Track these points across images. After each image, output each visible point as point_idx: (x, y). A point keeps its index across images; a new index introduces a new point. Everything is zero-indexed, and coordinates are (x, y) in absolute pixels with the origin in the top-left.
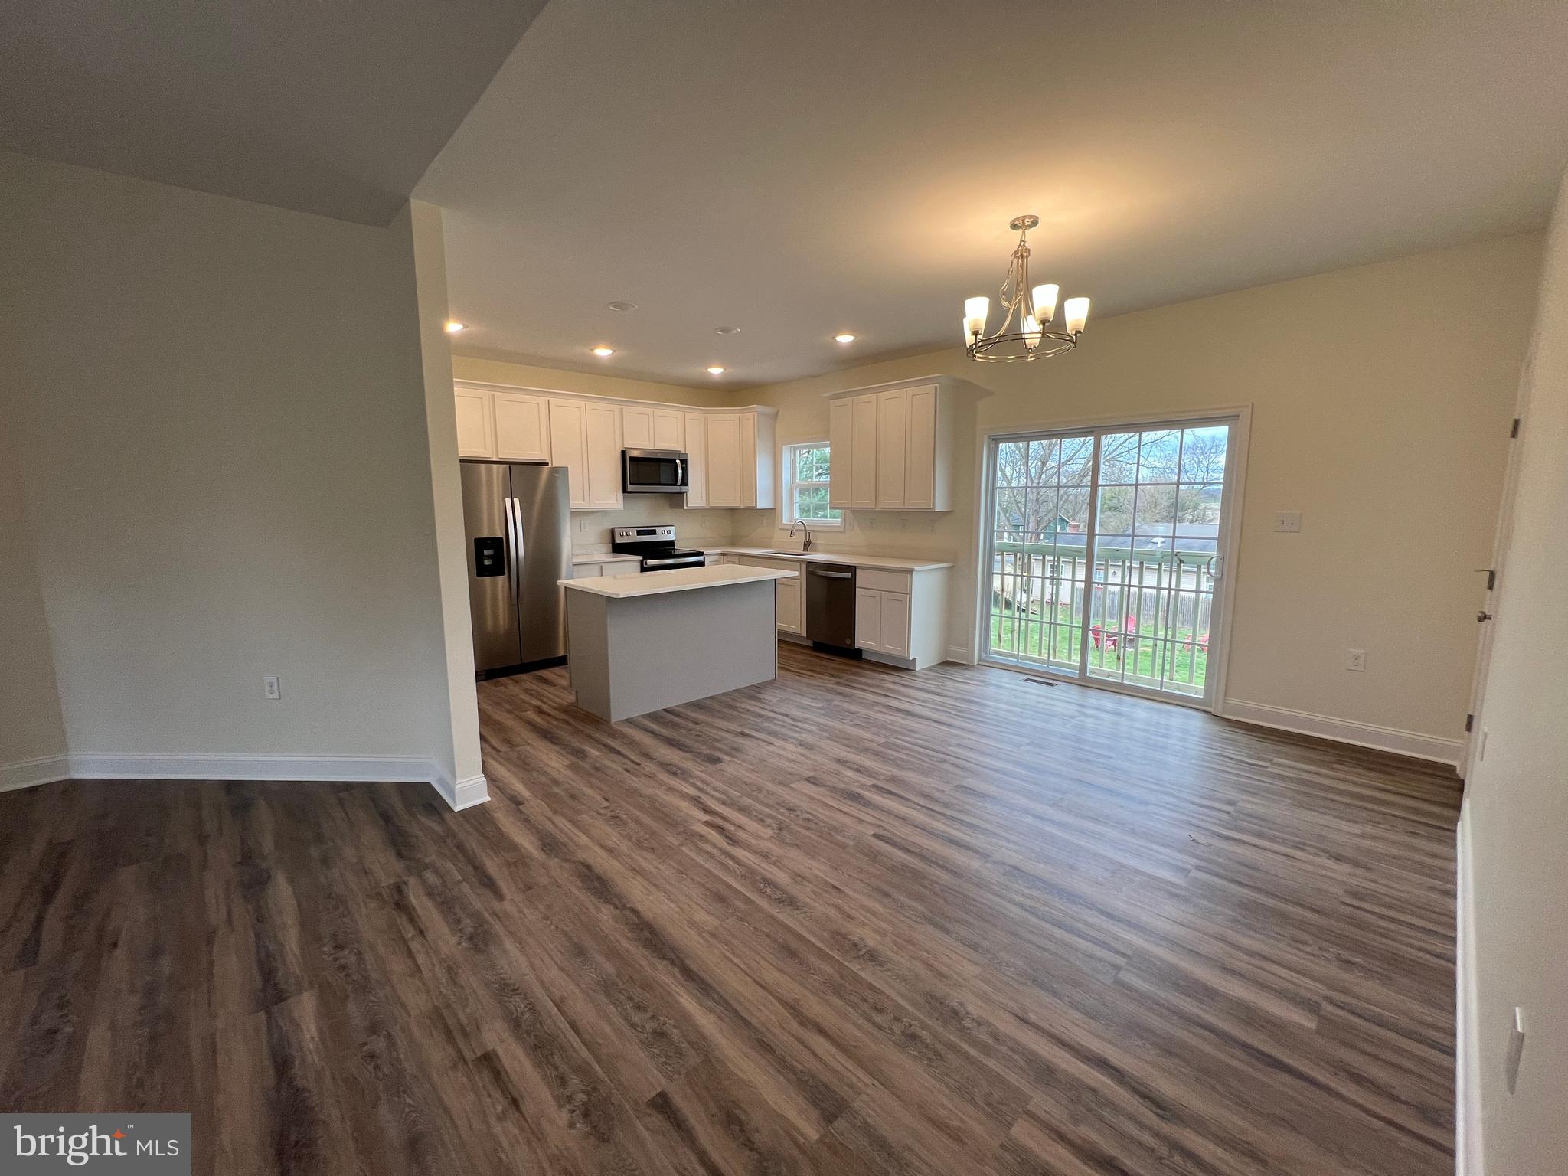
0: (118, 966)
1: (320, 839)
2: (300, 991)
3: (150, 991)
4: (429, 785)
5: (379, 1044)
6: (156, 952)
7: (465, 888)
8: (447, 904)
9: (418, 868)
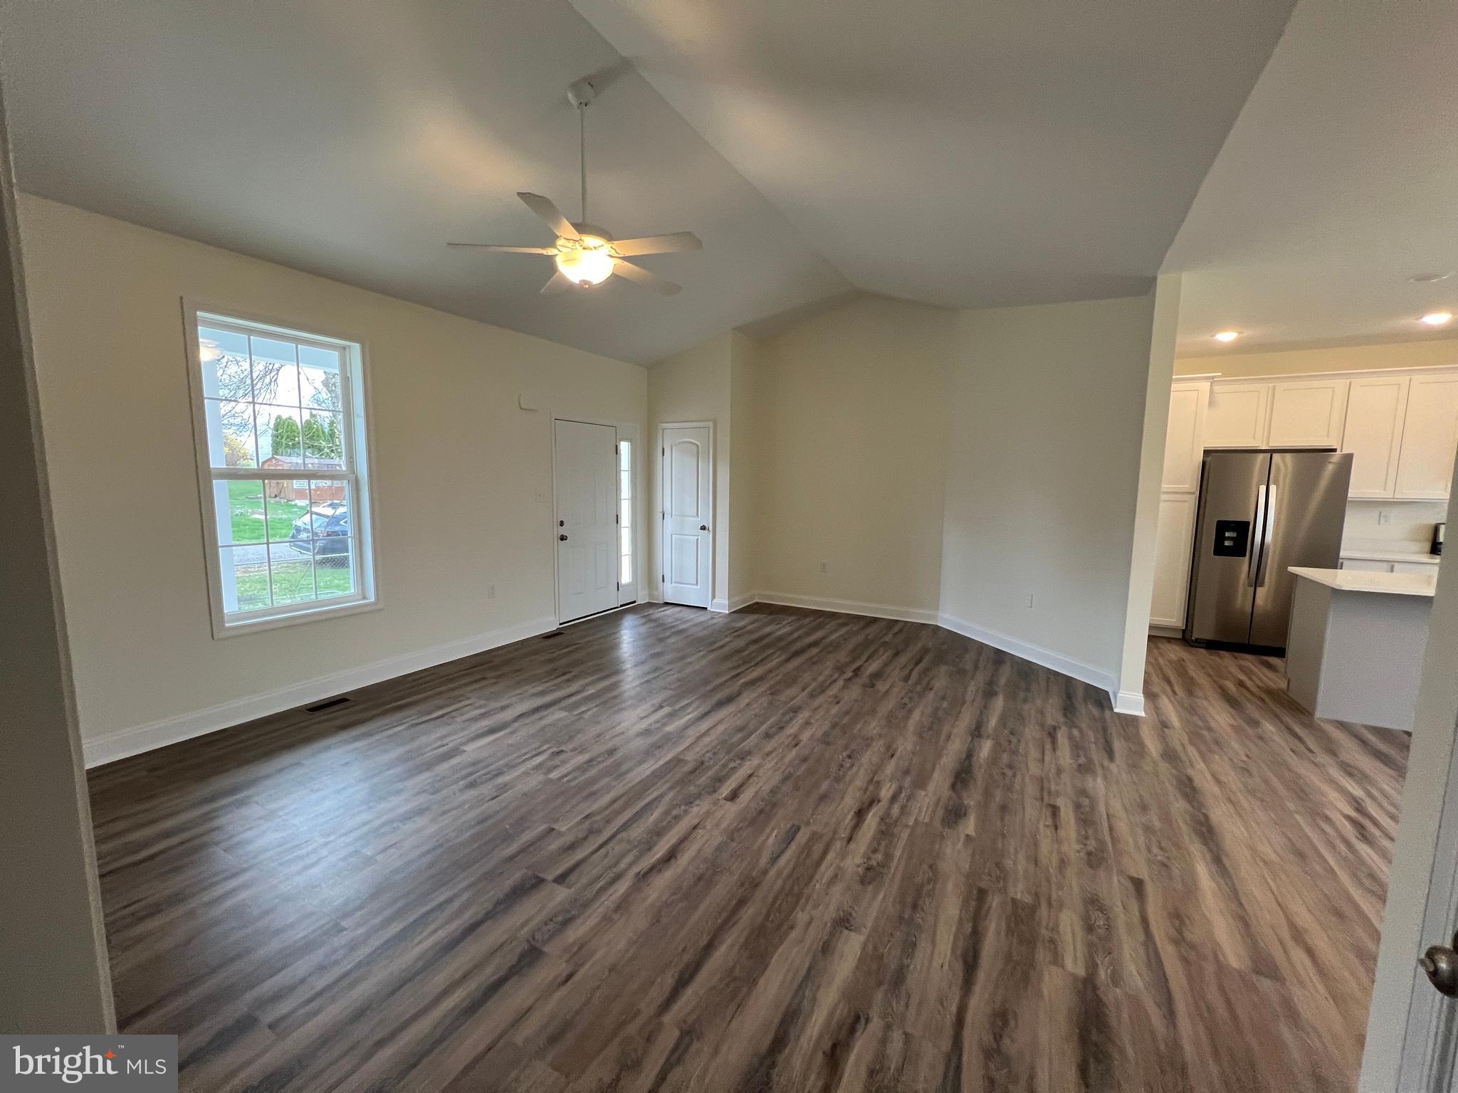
0: (931, 696)
1: (1028, 690)
2: (988, 737)
3: (937, 709)
4: (1107, 693)
5: (1009, 773)
6: (943, 698)
7: (1093, 746)
8: (1077, 747)
9: (1072, 724)
